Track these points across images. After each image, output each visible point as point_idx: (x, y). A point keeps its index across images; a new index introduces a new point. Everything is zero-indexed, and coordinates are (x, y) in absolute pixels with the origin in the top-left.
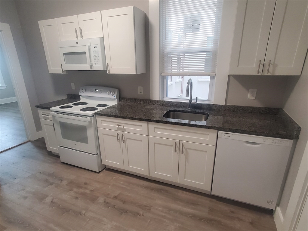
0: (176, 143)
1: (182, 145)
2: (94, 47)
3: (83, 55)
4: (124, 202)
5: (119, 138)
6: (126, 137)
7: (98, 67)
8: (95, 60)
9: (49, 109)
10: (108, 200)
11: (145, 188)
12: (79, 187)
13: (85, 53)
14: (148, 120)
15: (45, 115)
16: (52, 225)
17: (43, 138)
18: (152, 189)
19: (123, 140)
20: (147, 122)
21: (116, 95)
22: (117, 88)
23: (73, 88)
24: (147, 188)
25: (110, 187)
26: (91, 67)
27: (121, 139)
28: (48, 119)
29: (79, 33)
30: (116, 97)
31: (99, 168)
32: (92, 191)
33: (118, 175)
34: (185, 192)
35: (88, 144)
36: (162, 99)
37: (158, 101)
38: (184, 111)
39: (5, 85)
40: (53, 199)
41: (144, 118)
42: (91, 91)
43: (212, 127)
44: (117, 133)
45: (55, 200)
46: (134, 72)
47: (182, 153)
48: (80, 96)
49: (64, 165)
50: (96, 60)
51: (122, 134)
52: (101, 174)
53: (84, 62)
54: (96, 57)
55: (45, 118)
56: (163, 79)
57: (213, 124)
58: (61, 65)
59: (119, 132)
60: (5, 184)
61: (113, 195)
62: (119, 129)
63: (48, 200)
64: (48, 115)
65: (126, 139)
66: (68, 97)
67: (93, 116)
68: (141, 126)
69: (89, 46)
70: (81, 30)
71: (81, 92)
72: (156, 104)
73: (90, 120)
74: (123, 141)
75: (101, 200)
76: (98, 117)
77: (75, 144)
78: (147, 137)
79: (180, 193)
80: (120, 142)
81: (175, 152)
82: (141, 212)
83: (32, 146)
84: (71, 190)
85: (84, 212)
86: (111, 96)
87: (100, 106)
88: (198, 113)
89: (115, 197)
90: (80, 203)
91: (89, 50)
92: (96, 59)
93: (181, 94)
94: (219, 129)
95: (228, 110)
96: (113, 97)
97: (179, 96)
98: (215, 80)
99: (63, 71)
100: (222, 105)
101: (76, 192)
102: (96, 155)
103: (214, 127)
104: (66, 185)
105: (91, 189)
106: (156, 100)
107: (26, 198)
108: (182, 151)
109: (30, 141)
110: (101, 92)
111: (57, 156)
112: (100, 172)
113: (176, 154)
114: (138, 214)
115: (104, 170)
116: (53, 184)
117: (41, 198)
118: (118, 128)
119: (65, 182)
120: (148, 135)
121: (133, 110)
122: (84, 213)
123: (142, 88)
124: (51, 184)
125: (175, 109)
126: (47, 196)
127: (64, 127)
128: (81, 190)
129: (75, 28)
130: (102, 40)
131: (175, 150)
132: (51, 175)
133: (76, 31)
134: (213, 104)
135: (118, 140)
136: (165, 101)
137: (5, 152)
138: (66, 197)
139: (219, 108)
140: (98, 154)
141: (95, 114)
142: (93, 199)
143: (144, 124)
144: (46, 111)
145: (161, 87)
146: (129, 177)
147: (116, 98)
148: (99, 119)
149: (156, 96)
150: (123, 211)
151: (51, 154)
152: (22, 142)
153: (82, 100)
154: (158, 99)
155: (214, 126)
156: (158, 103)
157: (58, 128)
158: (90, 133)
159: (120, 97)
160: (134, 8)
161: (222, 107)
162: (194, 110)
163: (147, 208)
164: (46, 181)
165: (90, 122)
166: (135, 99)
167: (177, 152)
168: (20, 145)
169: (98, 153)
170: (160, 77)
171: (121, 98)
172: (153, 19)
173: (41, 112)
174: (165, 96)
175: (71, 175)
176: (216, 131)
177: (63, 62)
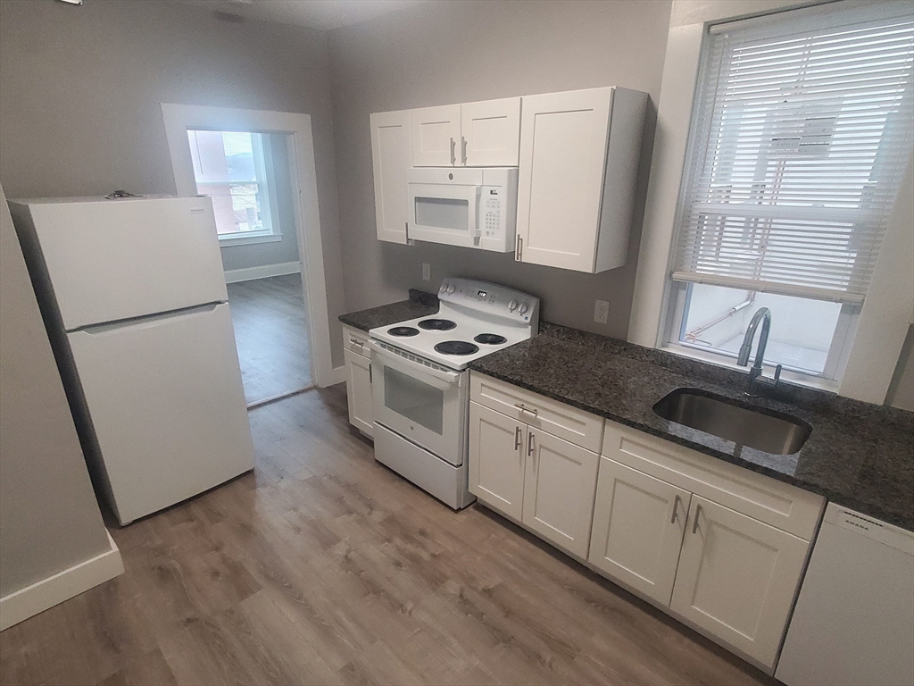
0: (678, 498)
1: (699, 508)
2: (491, 192)
3: (461, 207)
4: (508, 613)
5: (521, 440)
6: (538, 441)
7: (495, 242)
8: (489, 225)
9: (366, 329)
10: (468, 594)
11: (572, 591)
12: (407, 537)
13: (465, 203)
14: (606, 415)
15: (356, 342)
16: (341, 614)
17: (344, 385)
18: (589, 600)
19: (530, 447)
20: (602, 418)
21: (529, 315)
22: (536, 296)
23: (426, 277)
24: (573, 590)
25: (479, 558)
26: (477, 240)
27: (526, 444)
28: (360, 352)
29: (458, 150)
30: (528, 321)
31: (458, 498)
32: (434, 556)
33: (502, 532)
34: (687, 641)
35: (441, 434)
36: (663, 346)
37: (649, 350)
38: (728, 398)
39: (280, 234)
40: (349, 551)
41: (595, 405)
42: (469, 294)
43: (805, 483)
44: (517, 428)
45: (352, 555)
46: (588, 268)
47: (694, 532)
48: (439, 300)
49: (381, 468)
50: (492, 225)
51: (530, 434)
52: (462, 517)
53: (460, 224)
54: (492, 218)
55: (353, 349)
56: (677, 289)
57: (812, 474)
58: (407, 224)
59: (522, 426)
60: (265, 485)
61: (482, 585)
62: (522, 417)
63: (340, 550)
64: (362, 344)
65: (538, 447)
66: (411, 297)
67: (464, 370)
68: (584, 424)
69: (479, 191)
70: (464, 144)
71: (443, 293)
72: (641, 357)
73: (453, 381)
74: (530, 450)
75: (453, 587)
76: (477, 375)
77: (412, 428)
78: (597, 459)
79: (671, 639)
80: (521, 451)
81: (673, 522)
82: (548, 657)
83: (320, 403)
84: (389, 541)
85: (409, 606)
86: (516, 316)
87: (483, 338)
88: (776, 414)
89: (487, 592)
90: (404, 582)
91: (478, 197)
92: (492, 222)
93: (748, 302)
94: (830, 496)
95: (893, 424)
96: (522, 319)
97: (737, 308)
98: (860, 317)
99: (408, 239)
100: (872, 406)
101: (398, 549)
102: (457, 466)
103: (815, 485)
104: (380, 523)
105: (433, 551)
106: (642, 348)
107: (298, 530)
108: (696, 525)
109: (315, 387)
110: (492, 300)
111: (368, 442)
112: (460, 509)
113: (676, 530)
114: (539, 657)
115: (471, 508)
116: (352, 513)
117: (327, 541)
118: (521, 414)
119: (377, 516)
120: (601, 454)
121: (571, 370)
122: (409, 609)
123: (606, 304)
124: (350, 512)
125: (698, 387)
126: (339, 540)
127: (394, 380)
128: (410, 548)
129: (452, 139)
130: (515, 174)
131: (675, 515)
132: (351, 487)
133: (453, 144)
134: (838, 397)
135: (517, 444)
136: (669, 355)
137: (268, 406)
138: (377, 554)
139: (859, 412)
140: (461, 465)
141: (470, 365)
142: (436, 581)
143: (593, 423)
144: (359, 334)
145: (664, 313)
146: (532, 546)
147: (530, 324)
148: (477, 380)
149: (647, 335)
150: (501, 638)
151: (355, 433)
152: (301, 388)
153: (443, 314)
154: (651, 346)
155: (816, 481)
156: (647, 356)
157: (379, 380)
158: (451, 411)
159: (541, 320)
160: (614, 92)
161: (871, 412)
162: (762, 402)
163: (565, 650)
164: (340, 500)
165: (454, 385)
166: (582, 333)
167: (679, 524)
168: (297, 393)
169: (463, 465)
170: (665, 282)
171: (542, 322)
172: (671, 115)
173: (349, 333)
174: (675, 338)
175: (391, 499)
176: (821, 499)
177: (411, 219)
